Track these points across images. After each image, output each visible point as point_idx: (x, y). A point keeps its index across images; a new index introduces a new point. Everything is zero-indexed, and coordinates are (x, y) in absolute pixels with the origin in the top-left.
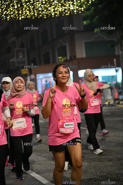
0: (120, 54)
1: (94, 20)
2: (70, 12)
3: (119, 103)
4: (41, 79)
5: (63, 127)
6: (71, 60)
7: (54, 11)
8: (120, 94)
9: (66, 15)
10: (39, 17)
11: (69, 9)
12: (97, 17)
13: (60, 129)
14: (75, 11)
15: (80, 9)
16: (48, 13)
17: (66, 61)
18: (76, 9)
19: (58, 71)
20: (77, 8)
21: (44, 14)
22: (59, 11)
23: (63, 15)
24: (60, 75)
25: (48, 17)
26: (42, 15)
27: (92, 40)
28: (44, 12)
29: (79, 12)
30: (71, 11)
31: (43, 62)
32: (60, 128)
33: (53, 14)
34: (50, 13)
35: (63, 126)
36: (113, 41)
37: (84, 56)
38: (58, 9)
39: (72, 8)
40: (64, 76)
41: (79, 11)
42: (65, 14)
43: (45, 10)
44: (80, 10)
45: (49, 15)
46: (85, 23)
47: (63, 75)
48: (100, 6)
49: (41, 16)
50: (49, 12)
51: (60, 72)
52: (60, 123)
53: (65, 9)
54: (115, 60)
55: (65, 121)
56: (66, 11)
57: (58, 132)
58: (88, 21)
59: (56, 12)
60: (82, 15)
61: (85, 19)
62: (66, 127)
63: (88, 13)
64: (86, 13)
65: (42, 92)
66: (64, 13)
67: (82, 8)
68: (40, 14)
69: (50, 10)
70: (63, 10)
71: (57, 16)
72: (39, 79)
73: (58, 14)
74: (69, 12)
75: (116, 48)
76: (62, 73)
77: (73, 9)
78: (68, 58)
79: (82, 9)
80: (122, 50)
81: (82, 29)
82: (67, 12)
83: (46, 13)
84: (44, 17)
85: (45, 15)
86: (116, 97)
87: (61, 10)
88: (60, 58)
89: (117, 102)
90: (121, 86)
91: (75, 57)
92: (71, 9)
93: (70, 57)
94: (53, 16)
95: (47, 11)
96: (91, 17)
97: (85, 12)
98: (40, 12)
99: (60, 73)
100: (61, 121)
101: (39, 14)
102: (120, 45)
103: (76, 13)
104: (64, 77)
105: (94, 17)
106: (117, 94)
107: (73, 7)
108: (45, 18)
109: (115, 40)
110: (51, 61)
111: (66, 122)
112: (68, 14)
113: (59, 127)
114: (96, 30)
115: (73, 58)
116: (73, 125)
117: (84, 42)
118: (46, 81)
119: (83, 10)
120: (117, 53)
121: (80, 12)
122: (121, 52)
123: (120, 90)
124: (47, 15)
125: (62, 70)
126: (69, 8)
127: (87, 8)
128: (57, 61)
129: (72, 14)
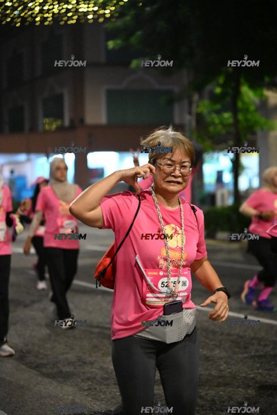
0: (186, 123)
1: (133, 40)
2: (79, 16)
6: (72, 127)
7: (41, 11)
10: (4, 23)
11: (77, 10)
12: (139, 33)
14: (90, 17)
15: (101, 12)
16: (26, 16)
17: (61, 129)
18: (93, 11)
20: (96, 9)
21: (17, 16)
22: (53, 13)
23: (62, 23)
25: (27, 23)
26: (12, 19)
27: (123, 86)
28: (16, 12)
29: (98, 18)
30: (80, 14)
31: (7, 128)
33: (38, 19)
34: (31, 16)
36: (170, 92)
37: (103, 119)
38: (51, 7)
39: (83, 8)
41: (100, 16)
42: (66, 21)
43: (20, 8)
44: (101, 14)
45: (29, 19)
46: (111, 44)
48: (148, 9)
49: (9, 20)
50: (30, 12)
53: (68, 11)
56: (70, 14)
58: (119, 42)
59: (46, 15)
60: (107, 25)
61: (111, 35)
63: (119, 23)
64: (115, 22)
66: (65, 18)
67: (107, 11)
68: (7, 16)
69: (31, 9)
70: (63, 11)
71: (46, 23)
73: (50, 19)
74: (76, 17)
75: (176, 107)
77: (85, 10)
78: (67, 123)
79: (105, 14)
80: (190, 113)
81: (103, 59)
82: (72, 16)
83: (22, 15)
84: (16, 23)
85: (19, 20)
87: (56, 11)
88: (47, 120)
91: (82, 121)
92: (80, 10)
93: (72, 121)
94: (38, 24)
95: (26, 11)
96: (126, 32)
97: (114, 20)
98: (8, 12)
101: (4, 16)
102: (186, 102)
103: (91, 21)
105: (132, 34)
107: (87, 6)
108: (18, 25)
109: (176, 89)
110: (27, 125)
112: (74, 22)
114: (134, 63)
115: (78, 122)
117: (104, 89)
118: (12, 172)
119: (108, 16)
120: (177, 120)
121: (101, 20)
122: (187, 118)
124: (24, 20)
126: (77, 7)
127: (118, 10)
128: (40, 128)
129: (82, 21)
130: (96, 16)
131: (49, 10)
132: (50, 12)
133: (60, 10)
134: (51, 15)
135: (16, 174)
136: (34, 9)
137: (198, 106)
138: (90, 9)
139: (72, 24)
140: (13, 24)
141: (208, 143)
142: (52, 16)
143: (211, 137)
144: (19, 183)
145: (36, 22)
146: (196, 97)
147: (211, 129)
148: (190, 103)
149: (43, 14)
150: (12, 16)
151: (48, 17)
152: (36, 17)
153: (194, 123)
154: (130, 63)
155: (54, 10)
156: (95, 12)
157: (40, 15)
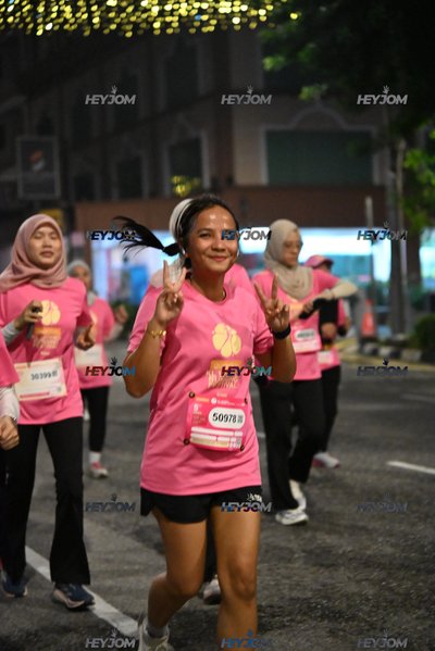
0: (389, 183)
1: (303, 56)
2: (218, 21)
3: (375, 353)
4: (109, 252)
5: (205, 424)
6: (216, 189)
7: (162, 13)
8: (381, 320)
9: (205, 30)
10: (106, 31)
11: (216, 10)
12: (311, 46)
13: (193, 429)
14: (236, 20)
15: (254, 13)
16: (139, 20)
18: (241, 11)
19: (196, 225)
20: (245, 8)
21: (126, 21)
22: (180, 16)
23: (193, 31)
24: (205, 244)
25: (140, 32)
26: (119, 25)
27: (291, 126)
28: (123, 15)
29: (249, 22)
30: (220, 17)
31: (115, 192)
32: (195, 425)
33: (157, 25)
34: (146, 20)
35: (207, 418)
36: (367, 135)
37: (262, 177)
38: (176, 6)
39: (224, 8)
40: (220, 246)
41: (251, 19)
42: (199, 29)
43: (130, 9)
44: (253, 17)
45: (144, 25)
46: (268, 63)
47: (216, 243)
48: (323, 9)
49: (113, 27)
50: (145, 16)
51: (205, 232)
52: (196, 407)
53: (201, 11)
54: (369, 202)
55: (214, 401)
56: (205, 18)
57: (187, 441)
58: (281, 59)
59: (168, 19)
60: (262, 33)
61: (269, 50)
62: (217, 424)
63: (281, 29)
64: (274, 28)
65: (110, 295)
66: (197, 24)
67: (262, 12)
68: (111, 21)
69: (146, 10)
70: (194, 12)
71: (170, 31)
72: (100, 249)
73: (175, 25)
74: (214, 22)
75: (376, 160)
76: (210, 234)
77: (228, 11)
78: (207, 183)
79: (258, 16)
80: (394, 169)
82: (209, 20)
83: (133, 19)
84: (126, 32)
85: (130, 27)
86: (368, 332)
87: (183, 12)
88: (176, 179)
89: (369, 347)
90: (386, 292)
91: (230, 180)
92: (221, 11)
93: (214, 181)
94: (157, 32)
95: (138, 14)
96: (291, 45)
97: (272, 25)
98: (112, 15)
99: (203, 236)
100: (198, 399)
101: (105, 21)
102: (387, 152)
103: (238, 28)
104: (216, 250)
105: (300, 46)
106: (370, 321)
107: (230, 3)
108: (129, 34)
109: (374, 130)
110: (146, 187)
111: (217, 405)
112: (212, 29)
113: (189, 420)
114: (306, 92)
115: (224, 183)
116: (240, 421)
117: (262, 130)
118: (126, 260)
119: (263, 19)
120: (376, 179)
121: (253, 25)
122: (390, 175)
123: (382, 309)
124: (136, 26)
125: (211, 226)
126: (217, 6)
127: (279, 10)
128: (167, 191)
129: (225, 28)
130: (245, 20)
131: (173, 10)
132: (175, 13)
133: (189, 11)
134: (176, 18)
135: (132, 262)
136: (150, 10)
137: (405, 159)
138: (236, 9)
139: (209, 32)
140: (121, 34)
141: (421, 216)
142: (179, 21)
143: (426, 206)
144: (136, 277)
145: (154, 29)
146: (402, 145)
147: (426, 193)
148: (394, 154)
149: (164, 16)
150: (118, 20)
151: (172, 22)
152: (154, 21)
153: (400, 184)
154: (299, 91)
155: (180, 11)
156: (243, 14)
157: (160, 19)
